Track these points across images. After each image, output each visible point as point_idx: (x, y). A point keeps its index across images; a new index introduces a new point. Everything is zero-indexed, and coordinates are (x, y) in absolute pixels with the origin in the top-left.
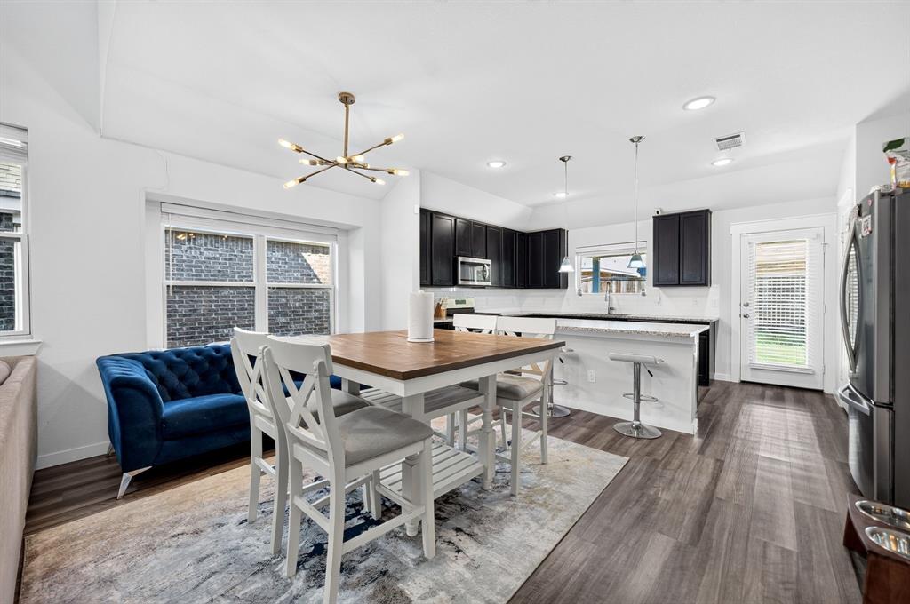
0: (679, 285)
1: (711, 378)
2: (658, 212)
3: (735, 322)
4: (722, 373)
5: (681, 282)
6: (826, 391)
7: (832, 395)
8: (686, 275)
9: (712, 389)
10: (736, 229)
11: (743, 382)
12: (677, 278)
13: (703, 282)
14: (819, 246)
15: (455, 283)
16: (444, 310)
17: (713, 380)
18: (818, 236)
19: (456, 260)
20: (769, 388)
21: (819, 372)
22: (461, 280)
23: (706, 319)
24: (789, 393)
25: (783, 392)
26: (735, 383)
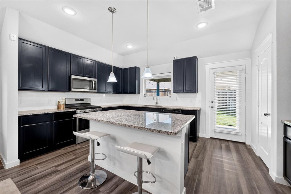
0: (184, 92)
1: (197, 136)
2: (175, 58)
3: (208, 110)
4: (203, 133)
5: (185, 91)
6: (247, 143)
7: (249, 145)
8: (187, 88)
9: (199, 144)
10: (208, 67)
11: (211, 138)
12: (183, 89)
13: (194, 91)
14: (243, 74)
15: (69, 90)
16: (62, 105)
17: (199, 137)
18: (243, 69)
19: (70, 77)
20: (223, 142)
21: (244, 134)
22: (73, 88)
23: (195, 109)
24: (231, 145)
25: (229, 144)
26: (208, 139)
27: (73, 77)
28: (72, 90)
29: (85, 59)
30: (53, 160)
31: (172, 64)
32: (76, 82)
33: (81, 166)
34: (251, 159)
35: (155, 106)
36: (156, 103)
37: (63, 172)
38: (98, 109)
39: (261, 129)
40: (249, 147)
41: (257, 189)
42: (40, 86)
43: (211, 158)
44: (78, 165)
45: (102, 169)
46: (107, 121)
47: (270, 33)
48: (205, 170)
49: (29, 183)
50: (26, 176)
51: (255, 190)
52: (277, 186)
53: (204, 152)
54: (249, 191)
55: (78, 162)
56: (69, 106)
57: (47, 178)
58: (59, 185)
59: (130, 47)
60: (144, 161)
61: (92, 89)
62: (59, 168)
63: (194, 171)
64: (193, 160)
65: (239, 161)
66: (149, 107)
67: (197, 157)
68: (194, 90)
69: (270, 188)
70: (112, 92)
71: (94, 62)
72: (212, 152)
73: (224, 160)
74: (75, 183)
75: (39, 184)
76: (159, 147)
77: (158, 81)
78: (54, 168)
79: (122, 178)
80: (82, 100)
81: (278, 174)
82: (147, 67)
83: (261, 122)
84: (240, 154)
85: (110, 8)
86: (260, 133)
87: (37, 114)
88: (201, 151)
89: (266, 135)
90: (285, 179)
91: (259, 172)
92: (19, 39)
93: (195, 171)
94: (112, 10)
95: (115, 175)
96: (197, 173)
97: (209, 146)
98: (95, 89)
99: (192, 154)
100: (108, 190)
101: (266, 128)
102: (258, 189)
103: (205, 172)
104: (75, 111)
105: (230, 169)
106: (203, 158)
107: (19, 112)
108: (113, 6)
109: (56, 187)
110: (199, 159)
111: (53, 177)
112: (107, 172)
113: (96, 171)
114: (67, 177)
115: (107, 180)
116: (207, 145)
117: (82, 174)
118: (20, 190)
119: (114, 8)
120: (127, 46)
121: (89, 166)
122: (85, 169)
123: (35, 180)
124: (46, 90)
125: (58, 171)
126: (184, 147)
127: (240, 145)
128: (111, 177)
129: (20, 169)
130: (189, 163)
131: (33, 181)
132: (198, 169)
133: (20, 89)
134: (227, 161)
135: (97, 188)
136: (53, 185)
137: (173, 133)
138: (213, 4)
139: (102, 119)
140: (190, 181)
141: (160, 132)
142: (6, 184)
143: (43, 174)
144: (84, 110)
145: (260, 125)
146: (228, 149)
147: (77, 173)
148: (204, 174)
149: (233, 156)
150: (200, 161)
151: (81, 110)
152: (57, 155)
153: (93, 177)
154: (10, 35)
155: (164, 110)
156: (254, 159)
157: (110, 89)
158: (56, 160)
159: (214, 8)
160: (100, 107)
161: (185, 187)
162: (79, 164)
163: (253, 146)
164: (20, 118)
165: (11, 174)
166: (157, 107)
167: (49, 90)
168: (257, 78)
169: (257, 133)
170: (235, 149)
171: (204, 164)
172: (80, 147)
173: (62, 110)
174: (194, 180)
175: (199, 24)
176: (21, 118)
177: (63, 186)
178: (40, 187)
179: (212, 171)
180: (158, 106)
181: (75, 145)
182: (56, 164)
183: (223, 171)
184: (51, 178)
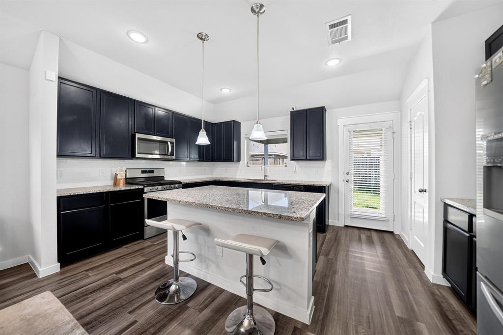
0: (306, 159)
1: (326, 223)
2: (293, 108)
3: (341, 185)
4: (333, 220)
5: (308, 158)
6: (396, 232)
7: (399, 235)
8: (311, 153)
9: (329, 235)
10: (341, 122)
11: (346, 226)
12: (305, 154)
13: (321, 158)
14: (390, 134)
15: (133, 156)
16: (121, 179)
17: (328, 225)
18: (390, 127)
19: (133, 136)
20: (362, 231)
21: (391, 219)
22: (138, 153)
23: (323, 184)
24: (375, 236)
25: (371, 234)
26: (341, 227)
27: (138, 136)
28: (137, 155)
29: (156, 108)
30: (111, 265)
31: (288, 117)
32: (143, 144)
33: (157, 271)
34: (401, 254)
35: (262, 180)
36: (265, 176)
37: (129, 280)
38: (176, 185)
39: (415, 212)
40: (397, 237)
41: (409, 293)
42: (89, 151)
43: (347, 255)
44: (150, 270)
45: (188, 275)
46: (199, 203)
47: (426, 78)
48: (340, 272)
49: (79, 298)
50: (73, 287)
51: (407, 294)
52: (434, 287)
53: (337, 246)
54: (399, 296)
55: (151, 266)
56: (130, 181)
57: (105, 291)
58: (125, 301)
59: (226, 91)
60: (256, 260)
61: (167, 155)
62: (122, 275)
63: (324, 274)
64: (322, 258)
65: (385, 257)
66: (255, 181)
67: (327, 255)
68: (320, 156)
69: (425, 290)
70: (198, 159)
71: (170, 113)
72: (348, 247)
73: (365, 256)
74: (150, 297)
75: (94, 299)
76: (277, 239)
77: (267, 142)
78: (115, 275)
79: (219, 288)
80: (152, 172)
81: (435, 271)
82: (257, 123)
83: (415, 202)
84: (387, 248)
85: (200, 34)
86: (413, 218)
87: (85, 193)
88: (333, 245)
89: (421, 220)
90: (444, 277)
91: (411, 271)
92: (59, 78)
93: (326, 273)
94: (204, 37)
95: (209, 284)
96: (329, 276)
97: (343, 238)
98: (172, 154)
99: (321, 249)
100: (201, 305)
101: (421, 210)
102: (411, 293)
103: (339, 275)
104: (143, 189)
105: (373, 268)
106: (336, 255)
107: (58, 191)
108: (204, 32)
109: (122, 303)
110: (330, 257)
111: (115, 289)
112: (196, 279)
113: (180, 278)
114: (137, 288)
115: (198, 290)
116: (340, 237)
117: (158, 284)
118: (67, 308)
119: (206, 35)
120: (221, 90)
121: (168, 272)
122: (163, 276)
123: (87, 293)
124: (97, 156)
125: (120, 279)
126: (312, 239)
127: (386, 235)
128: (203, 286)
129: (63, 277)
130: (316, 262)
131: (85, 295)
132: (330, 270)
133: (59, 155)
134: (369, 257)
135: (183, 303)
136: (116, 300)
137: (300, 218)
138: (350, 35)
139: (190, 199)
140: (320, 288)
141: (280, 217)
142: (45, 300)
143: (98, 285)
144: (156, 187)
145: (413, 206)
146: (370, 241)
147: (150, 282)
148: (338, 278)
149: (378, 251)
150: (332, 259)
151: (151, 188)
152: (117, 257)
153: (176, 287)
154: (46, 72)
155: (278, 186)
156: (406, 253)
157: (195, 155)
158: (115, 263)
159: (351, 40)
160: (179, 182)
161: (313, 295)
162: (152, 269)
163: (405, 236)
164: (59, 199)
165: (49, 284)
166: (267, 182)
167: (101, 157)
168: (409, 139)
169: (409, 217)
170: (380, 241)
171: (338, 263)
172: (150, 243)
173: (122, 187)
174: (325, 286)
175: (328, 61)
176: (61, 199)
177: (132, 301)
178: (97, 303)
179: (350, 273)
180: (268, 180)
181: (142, 241)
182: (117, 269)
183: (363, 271)
184: (112, 289)
